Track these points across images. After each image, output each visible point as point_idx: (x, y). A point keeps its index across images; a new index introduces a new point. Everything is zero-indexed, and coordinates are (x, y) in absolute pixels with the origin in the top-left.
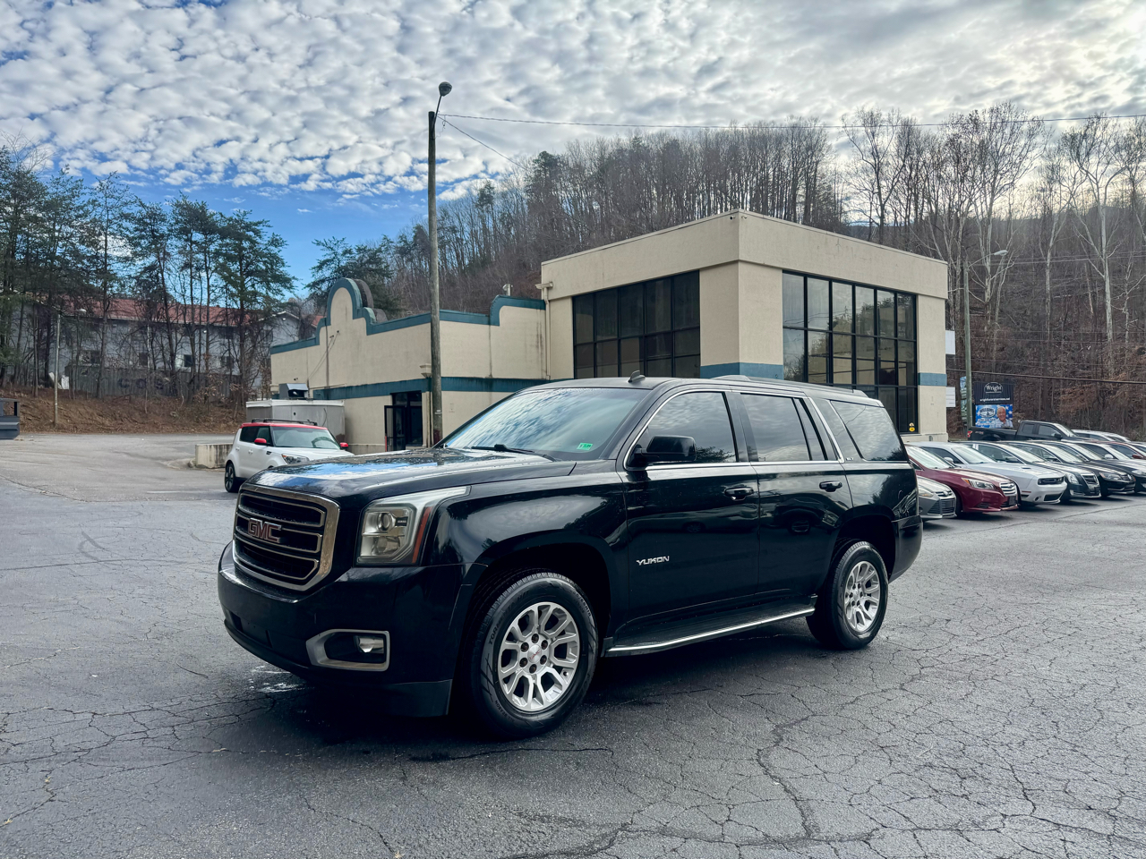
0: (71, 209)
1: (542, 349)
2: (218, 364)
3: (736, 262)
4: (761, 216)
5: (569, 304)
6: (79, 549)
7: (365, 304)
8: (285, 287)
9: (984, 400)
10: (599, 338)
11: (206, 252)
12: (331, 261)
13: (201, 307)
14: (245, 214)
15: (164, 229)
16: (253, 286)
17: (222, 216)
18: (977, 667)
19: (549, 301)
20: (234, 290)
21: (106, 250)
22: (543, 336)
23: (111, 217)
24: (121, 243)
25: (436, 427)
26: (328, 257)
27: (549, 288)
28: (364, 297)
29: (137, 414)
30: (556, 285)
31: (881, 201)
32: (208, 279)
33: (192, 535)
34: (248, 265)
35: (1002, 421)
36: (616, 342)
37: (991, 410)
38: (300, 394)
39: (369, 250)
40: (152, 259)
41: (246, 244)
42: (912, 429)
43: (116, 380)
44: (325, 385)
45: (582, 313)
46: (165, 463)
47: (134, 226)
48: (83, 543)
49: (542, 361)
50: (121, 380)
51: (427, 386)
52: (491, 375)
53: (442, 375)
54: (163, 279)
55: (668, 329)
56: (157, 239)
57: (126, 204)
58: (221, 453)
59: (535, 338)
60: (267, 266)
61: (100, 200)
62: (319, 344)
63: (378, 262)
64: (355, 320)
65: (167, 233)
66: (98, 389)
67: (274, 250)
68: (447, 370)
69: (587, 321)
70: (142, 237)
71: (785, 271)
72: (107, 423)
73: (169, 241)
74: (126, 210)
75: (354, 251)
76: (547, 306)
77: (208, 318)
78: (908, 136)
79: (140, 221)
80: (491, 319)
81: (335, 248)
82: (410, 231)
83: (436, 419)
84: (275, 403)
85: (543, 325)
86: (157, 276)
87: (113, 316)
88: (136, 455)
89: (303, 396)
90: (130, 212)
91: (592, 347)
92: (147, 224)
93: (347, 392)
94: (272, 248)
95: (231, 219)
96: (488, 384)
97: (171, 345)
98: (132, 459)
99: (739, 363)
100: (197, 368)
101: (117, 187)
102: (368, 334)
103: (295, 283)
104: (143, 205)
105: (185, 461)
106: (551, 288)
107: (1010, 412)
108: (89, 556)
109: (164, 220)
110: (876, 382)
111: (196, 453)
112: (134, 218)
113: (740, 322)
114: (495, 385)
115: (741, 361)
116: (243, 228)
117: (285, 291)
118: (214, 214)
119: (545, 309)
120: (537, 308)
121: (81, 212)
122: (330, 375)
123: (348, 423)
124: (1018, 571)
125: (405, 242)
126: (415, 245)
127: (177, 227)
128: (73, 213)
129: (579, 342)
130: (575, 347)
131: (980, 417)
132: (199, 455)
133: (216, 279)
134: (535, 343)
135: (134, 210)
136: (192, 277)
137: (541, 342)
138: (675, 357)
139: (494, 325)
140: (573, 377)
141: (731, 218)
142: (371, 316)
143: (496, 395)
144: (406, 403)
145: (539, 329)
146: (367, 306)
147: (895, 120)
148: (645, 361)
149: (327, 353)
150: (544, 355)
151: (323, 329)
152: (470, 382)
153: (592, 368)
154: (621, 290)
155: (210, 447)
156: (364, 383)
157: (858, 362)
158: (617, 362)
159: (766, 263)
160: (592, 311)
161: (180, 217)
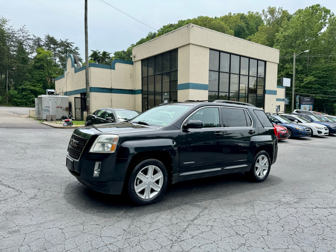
1: (132, 79)
3: (189, 44)
4: (200, 27)
5: (140, 62)
7: (75, 63)
9: (303, 103)
10: (149, 75)
11: (55, 51)
14: (68, 39)
19: (135, 62)
22: (133, 74)
23: (24, 40)
25: (87, 105)
27: (134, 57)
28: (75, 60)
30: (137, 56)
36: (154, 76)
38: (52, 93)
41: (68, 49)
44: (66, 91)
45: (144, 66)
46: (21, 116)
49: (132, 83)
52: (111, 87)
55: (169, 71)
57: (29, 35)
59: (130, 75)
61: (21, 34)
62: (64, 77)
64: (72, 68)
65: (43, 45)
69: (145, 69)
70: (35, 46)
71: (211, 49)
76: (134, 63)
79: (35, 41)
83: (88, 101)
85: (133, 69)
90: (30, 38)
91: (147, 77)
92: (37, 42)
93: (70, 93)
95: (63, 41)
96: (111, 90)
99: (189, 83)
102: (75, 73)
106: (135, 57)
109: (42, 41)
110: (248, 93)
113: (190, 67)
114: (113, 91)
115: (190, 82)
116: (66, 44)
119: (133, 65)
120: (130, 64)
122: (67, 88)
123: (70, 104)
127: (46, 43)
129: (143, 76)
130: (142, 78)
132: (30, 113)
134: (129, 77)
137: (132, 77)
138: (171, 81)
139: (113, 69)
140: (141, 88)
141: (187, 27)
142: (75, 67)
143: (114, 95)
144: (84, 97)
145: (131, 72)
146: (76, 64)
147: (280, 11)
148: (162, 83)
149: (66, 80)
150: (133, 81)
151: (65, 72)
152: (103, 89)
153: (147, 86)
154: (155, 57)
155: (34, 111)
156: (74, 90)
157: (240, 85)
158: (154, 83)
159: (202, 45)
160: (147, 65)
161: (47, 40)
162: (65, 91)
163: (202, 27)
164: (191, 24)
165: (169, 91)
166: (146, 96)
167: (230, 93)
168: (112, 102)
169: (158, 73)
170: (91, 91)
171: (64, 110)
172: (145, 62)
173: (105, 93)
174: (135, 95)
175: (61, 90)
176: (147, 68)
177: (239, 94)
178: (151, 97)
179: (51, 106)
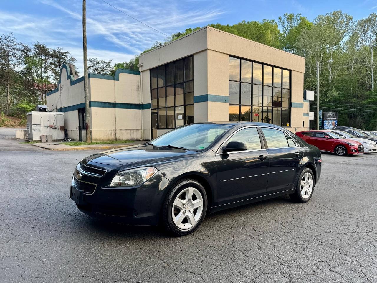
1: (139, 91)
3: (206, 50)
5: (148, 72)
9: (327, 119)
10: (159, 86)
11: (47, 63)
12: (92, 66)
14: (61, 49)
15: (31, 54)
17: (52, 49)
19: (142, 72)
21: (8, 61)
22: (140, 86)
27: (141, 66)
28: (71, 71)
30: (144, 65)
32: (47, 73)
36: (165, 88)
37: (330, 122)
38: (44, 110)
39: (106, 63)
41: (62, 60)
42: (288, 125)
45: (153, 77)
49: (139, 97)
55: (182, 81)
58: (26, 134)
59: (136, 87)
61: (6, 43)
62: (58, 91)
63: (109, 67)
64: (68, 80)
65: (33, 56)
71: (231, 56)
74: (15, 47)
75: (100, 63)
79: (23, 51)
80: (115, 78)
81: (93, 62)
84: (33, 113)
85: (140, 82)
89: (45, 110)
91: (157, 89)
93: (66, 109)
94: (72, 62)
95: (54, 51)
96: (114, 105)
99: (207, 95)
101: (12, 38)
102: (71, 86)
104: (23, 46)
106: (142, 66)
107: (336, 123)
109: (31, 51)
110: (272, 106)
112: (20, 50)
113: (208, 76)
114: (117, 105)
118: (49, 49)
119: (140, 75)
120: (137, 75)
122: (62, 103)
127: (36, 54)
129: (152, 88)
130: (151, 90)
131: (326, 125)
132: (17, 134)
133: (50, 73)
134: (136, 89)
135: (19, 46)
137: (139, 89)
138: (185, 93)
139: (116, 80)
140: (150, 103)
141: (204, 30)
142: (72, 78)
143: (117, 110)
144: (82, 113)
145: (138, 83)
146: (72, 75)
148: (175, 95)
149: (61, 94)
150: (140, 94)
151: (59, 85)
152: (105, 104)
153: (157, 99)
154: (166, 65)
155: (22, 131)
156: (70, 105)
157: (264, 97)
158: (165, 96)
159: (221, 51)
160: (156, 76)
161: (36, 50)
162: (59, 107)
163: (220, 31)
164: (208, 27)
165: (183, 104)
166: (156, 111)
167: (253, 107)
168: (115, 118)
169: (169, 84)
170: (90, 106)
171: (58, 129)
172: (155, 72)
173: (107, 108)
174: (143, 110)
175: (55, 106)
176: (156, 79)
177: (262, 107)
178: (162, 112)
179: (42, 125)
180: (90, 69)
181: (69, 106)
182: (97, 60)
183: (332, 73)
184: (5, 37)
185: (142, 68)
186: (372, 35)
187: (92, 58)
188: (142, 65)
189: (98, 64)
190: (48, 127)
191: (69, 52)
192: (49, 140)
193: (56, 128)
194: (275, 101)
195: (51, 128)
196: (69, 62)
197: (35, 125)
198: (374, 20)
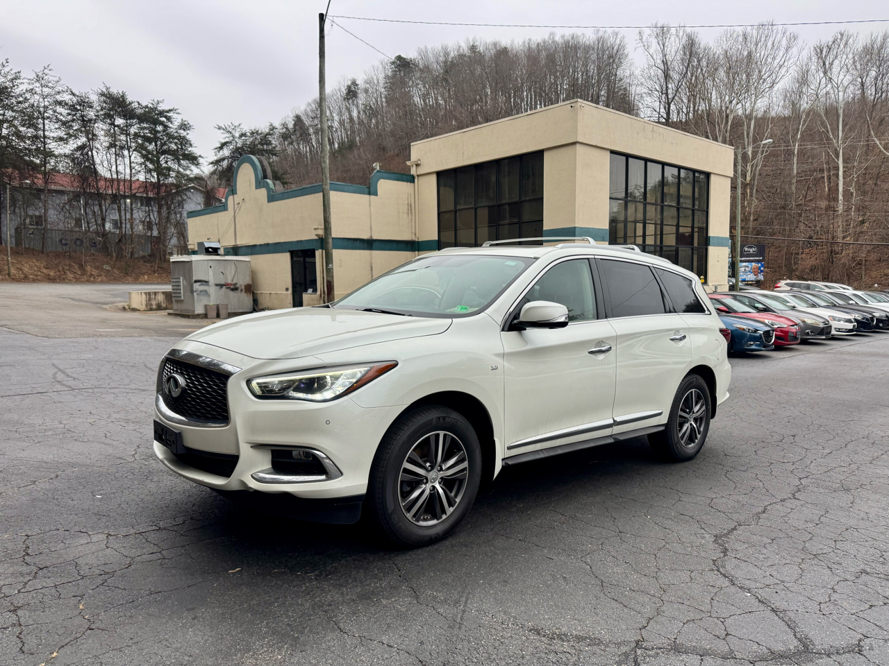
0: (12, 96)
1: (412, 215)
2: (141, 227)
3: (574, 143)
4: (595, 105)
5: (434, 178)
6: (54, 379)
7: (265, 177)
8: (193, 164)
10: (458, 207)
11: (128, 135)
12: (230, 142)
13: (125, 181)
14: (158, 102)
15: (91, 114)
16: (166, 162)
17: (139, 104)
18: (842, 477)
19: (418, 176)
20: (151, 166)
21: (44, 131)
22: (413, 205)
23: (47, 103)
24: (57, 126)
25: (329, 279)
26: (227, 140)
27: (417, 165)
28: (264, 171)
29: (76, 267)
30: (423, 162)
31: (668, 101)
32: (130, 157)
33: (145, 366)
34: (163, 145)
35: (755, 275)
36: (473, 211)
37: (747, 267)
38: (215, 251)
39: (261, 134)
40: (82, 140)
41: (160, 128)
43: (58, 240)
44: (234, 244)
45: (445, 186)
46: (104, 306)
47: (66, 112)
48: (56, 373)
49: (412, 226)
50: (61, 241)
51: (319, 245)
52: (371, 237)
53: (334, 236)
54: (92, 156)
55: (516, 199)
56: (86, 123)
57: (59, 93)
58: (150, 299)
59: (406, 206)
60: (178, 147)
61: (37, 89)
62: (227, 210)
64: (258, 190)
65: (94, 117)
66: (43, 247)
67: (183, 133)
68: (336, 233)
69: (449, 194)
70: (73, 120)
71: (613, 152)
72: (52, 274)
73: (96, 125)
74: (59, 98)
75: (248, 134)
76: (416, 180)
77: (131, 189)
78: (690, 48)
79: (72, 108)
80: (371, 191)
81: (233, 132)
82: (290, 120)
83: (329, 272)
84: (194, 258)
85: (413, 196)
86: (87, 154)
87: (53, 187)
88: (79, 300)
89: (217, 252)
90: (61, 99)
91: (453, 213)
92: (78, 110)
93: (253, 250)
94: (182, 131)
95: (147, 107)
96: (369, 244)
97: (101, 210)
98: (77, 303)
99: (575, 228)
100: (124, 230)
101: (51, 79)
102: (268, 202)
103: (201, 160)
104: (74, 95)
105: (121, 305)
106: (419, 165)
107: (762, 269)
108: (64, 385)
109: (91, 107)
110: (677, 243)
111: (130, 298)
112: (66, 104)
113: (577, 193)
114: (375, 245)
115: (577, 225)
116: (156, 114)
117: (193, 167)
118: (133, 102)
119: (414, 182)
120: (407, 181)
121: (21, 99)
122: (237, 236)
123: (253, 274)
124: (819, 393)
125: (287, 128)
126: (295, 131)
127: (102, 113)
128: (14, 100)
129: (442, 210)
130: (439, 214)
132: (132, 300)
133: (136, 158)
134: (406, 211)
135: (66, 97)
136: (116, 155)
137: (411, 210)
138: (523, 223)
139: (373, 195)
140: (437, 239)
141: (572, 107)
142: (270, 187)
143: (375, 253)
144: (302, 259)
145: (410, 199)
147: (681, 34)
149: (234, 217)
150: (414, 220)
153: (454, 232)
154: (479, 167)
155: (141, 293)
156: (266, 242)
157: (664, 227)
158: (473, 226)
159: (598, 145)
160: (453, 185)
161: (104, 105)
164: (579, 100)
168: (372, 269)
171: (242, 290)
172: (445, 177)
173: (359, 251)
174: (420, 252)
176: (453, 190)
177: (661, 248)
179: (212, 282)
180: (225, 147)
181: (262, 243)
182: (241, 127)
183: (753, 160)
184: (37, 77)
185: (419, 168)
186: (841, 77)
187: (230, 124)
188: (419, 162)
189: (244, 138)
190: (221, 286)
191: (176, 110)
192: (223, 312)
193: (235, 289)
194: (683, 234)
195: (227, 288)
196: (177, 132)
197: (199, 283)
198: (846, 44)
